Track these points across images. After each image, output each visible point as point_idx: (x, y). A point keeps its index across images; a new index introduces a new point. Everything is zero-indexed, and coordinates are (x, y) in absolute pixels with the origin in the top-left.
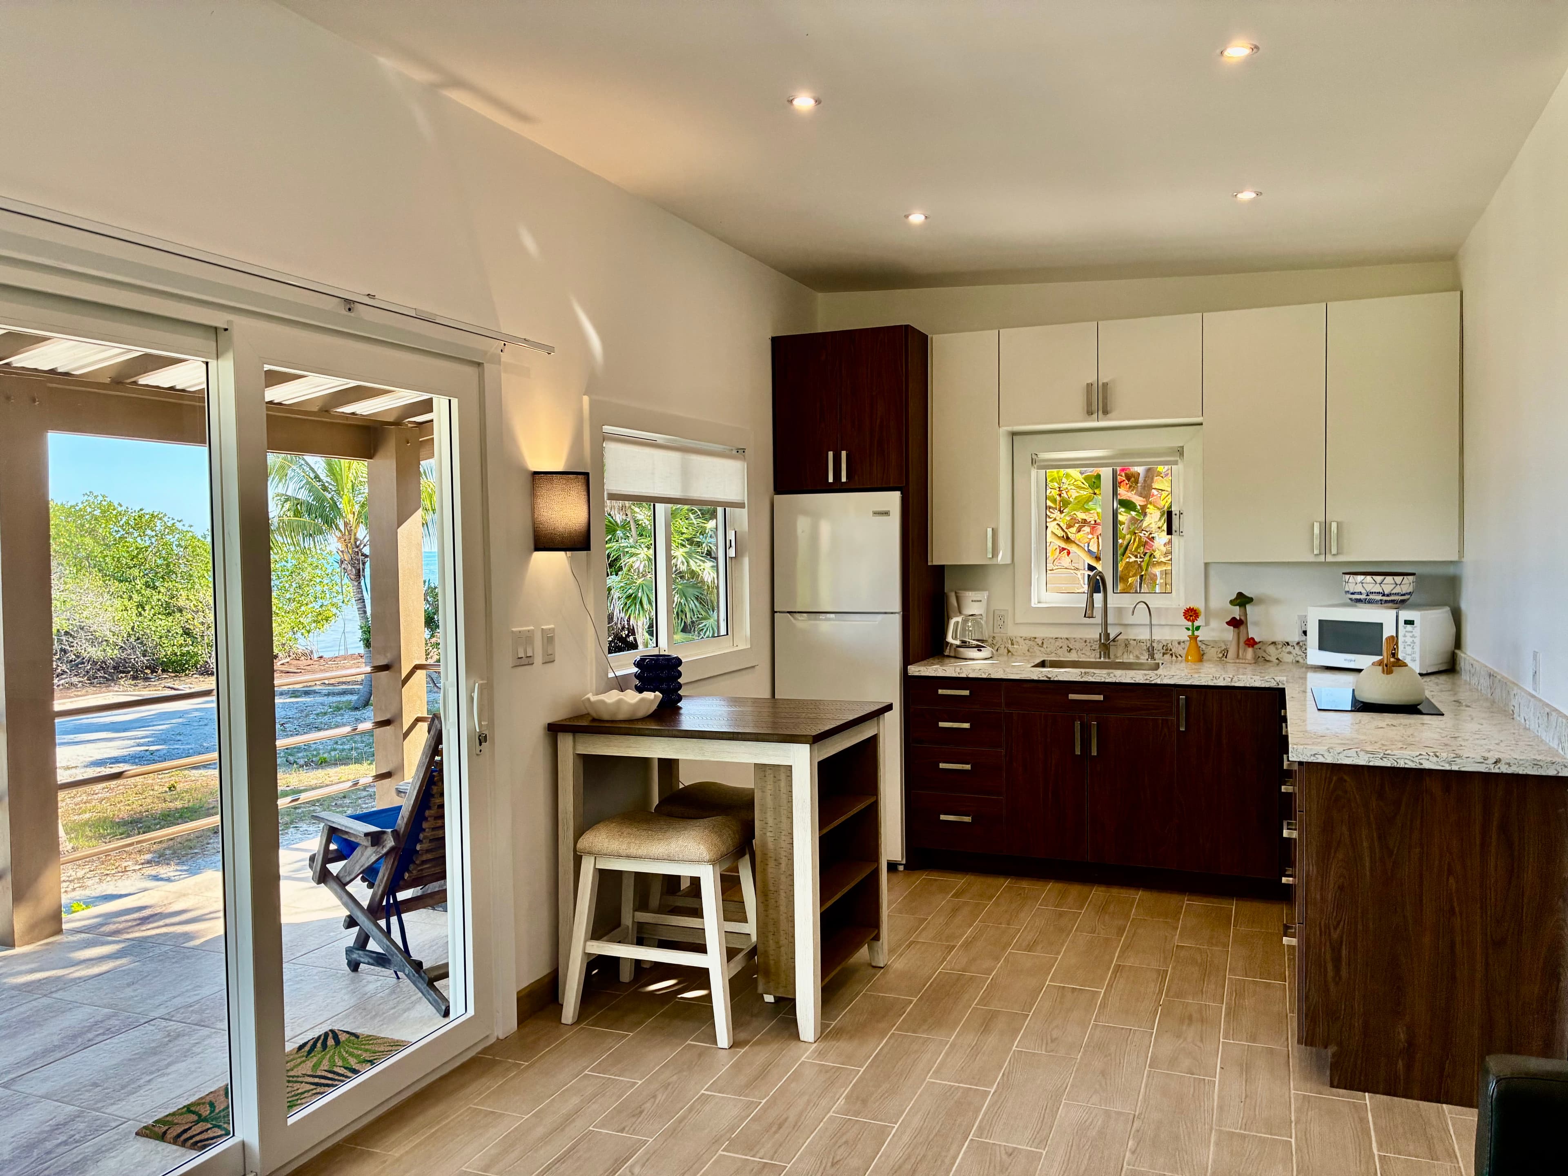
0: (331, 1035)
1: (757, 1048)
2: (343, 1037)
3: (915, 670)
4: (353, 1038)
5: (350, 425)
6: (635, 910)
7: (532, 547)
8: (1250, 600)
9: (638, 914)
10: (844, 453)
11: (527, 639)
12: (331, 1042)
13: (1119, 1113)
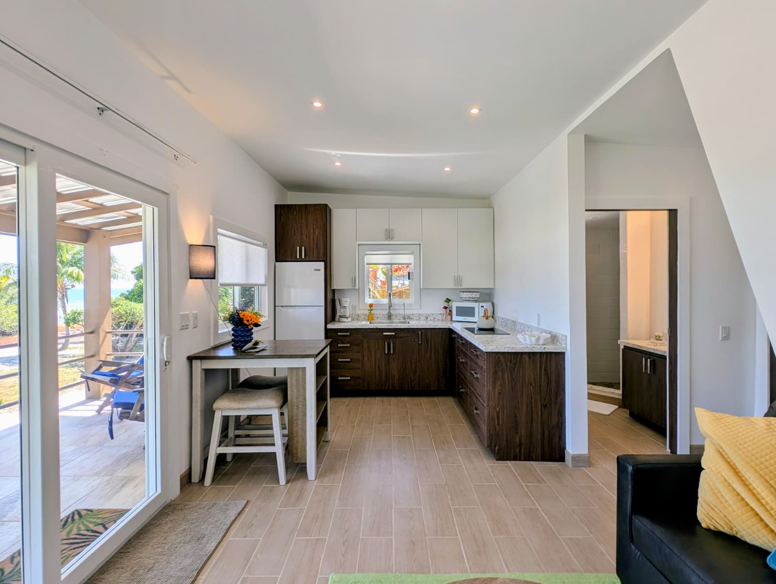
0: (76, 513)
1: (295, 483)
2: (83, 513)
3: (330, 326)
4: (89, 512)
5: (74, 228)
6: (235, 430)
7: (189, 277)
8: (450, 300)
9: (236, 431)
10: (303, 248)
11: (185, 317)
12: (76, 517)
13: (439, 485)
